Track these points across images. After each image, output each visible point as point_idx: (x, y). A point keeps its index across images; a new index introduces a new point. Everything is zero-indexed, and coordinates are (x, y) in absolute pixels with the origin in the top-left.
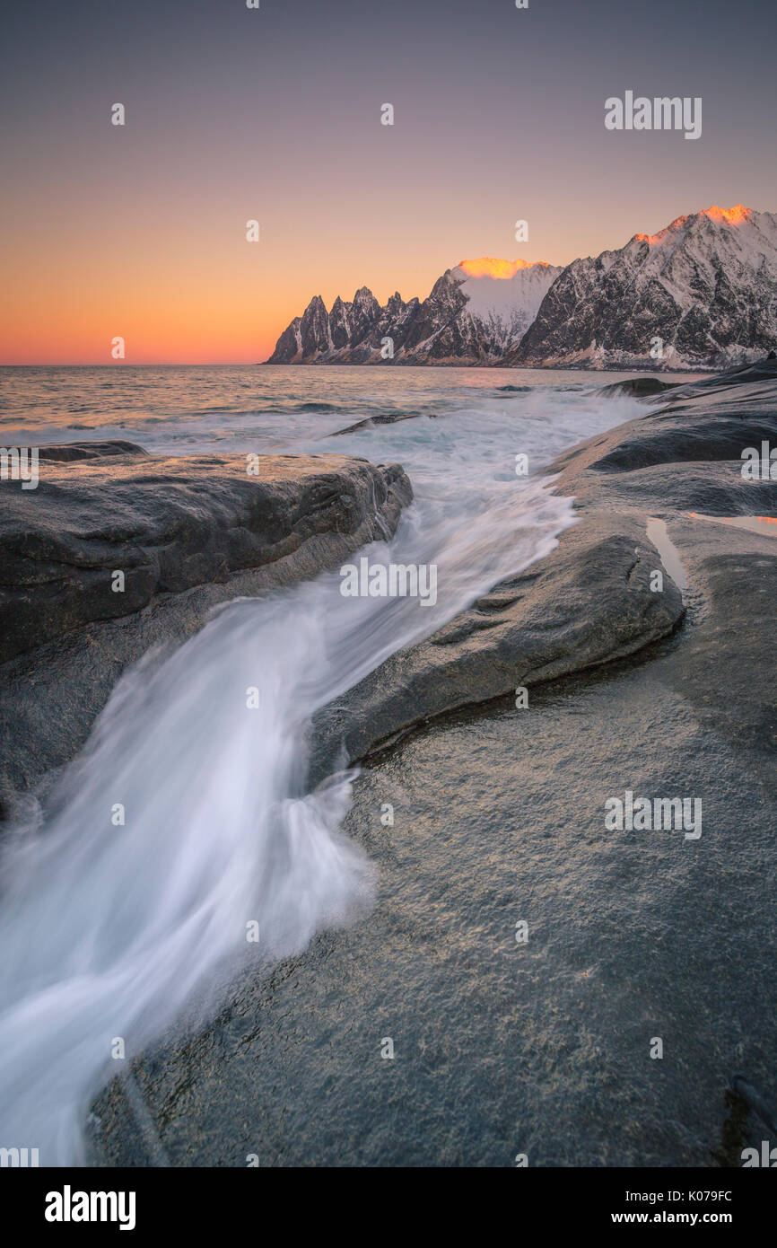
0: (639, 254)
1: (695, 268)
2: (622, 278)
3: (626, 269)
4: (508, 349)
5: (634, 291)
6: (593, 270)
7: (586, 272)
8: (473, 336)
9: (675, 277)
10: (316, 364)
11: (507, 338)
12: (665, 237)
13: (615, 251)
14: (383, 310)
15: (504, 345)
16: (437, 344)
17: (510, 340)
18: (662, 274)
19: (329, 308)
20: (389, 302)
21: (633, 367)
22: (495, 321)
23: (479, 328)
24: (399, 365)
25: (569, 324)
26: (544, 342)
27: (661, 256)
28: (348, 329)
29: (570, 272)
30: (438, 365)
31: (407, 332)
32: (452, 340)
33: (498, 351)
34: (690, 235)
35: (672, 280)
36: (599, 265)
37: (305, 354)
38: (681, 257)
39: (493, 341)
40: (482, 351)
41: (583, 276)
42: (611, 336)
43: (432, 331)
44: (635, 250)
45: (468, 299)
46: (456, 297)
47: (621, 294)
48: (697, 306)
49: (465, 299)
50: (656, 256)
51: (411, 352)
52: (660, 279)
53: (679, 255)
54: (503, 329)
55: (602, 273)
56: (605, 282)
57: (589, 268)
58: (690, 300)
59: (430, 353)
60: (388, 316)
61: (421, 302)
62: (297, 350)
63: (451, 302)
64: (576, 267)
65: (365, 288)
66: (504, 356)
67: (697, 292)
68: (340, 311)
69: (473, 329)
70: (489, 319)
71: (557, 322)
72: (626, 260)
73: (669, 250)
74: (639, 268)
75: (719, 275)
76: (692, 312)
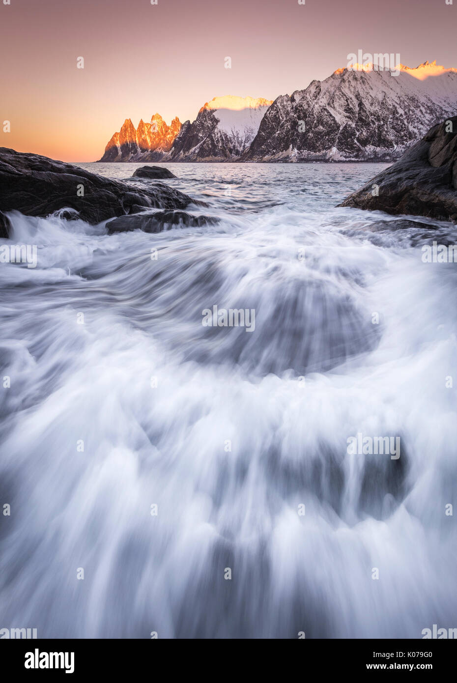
0: (315, 92)
1: (347, 100)
2: (306, 107)
3: (308, 102)
4: (243, 151)
5: (313, 115)
6: (289, 102)
7: (285, 103)
8: (223, 144)
9: (336, 106)
10: (131, 162)
11: (243, 145)
12: (330, 82)
13: (302, 91)
14: (168, 128)
15: (241, 149)
16: (202, 149)
17: (244, 146)
18: (329, 104)
19: (136, 127)
20: (172, 123)
21: (314, 160)
22: (235, 135)
23: (226, 140)
24: (179, 162)
25: (277, 135)
26: (263, 147)
27: (327, 94)
28: (149, 140)
29: (276, 103)
30: (203, 162)
31: (184, 142)
32: (210, 146)
33: (237, 153)
34: (343, 81)
35: (334, 108)
36: (292, 99)
37: (123, 156)
38: (338, 94)
39: (234, 146)
40: (228, 153)
41: (283, 106)
42: (301, 142)
43: (198, 141)
44: (313, 90)
45: (219, 121)
46: (212, 120)
47: (305, 117)
48: (349, 123)
49: (217, 121)
50: (325, 94)
51: (187, 154)
52: (328, 108)
53: (338, 93)
54: (240, 139)
55: (294, 104)
56: (296, 109)
57: (287, 101)
58: (344, 119)
59: (198, 154)
60: (172, 132)
61: (191, 123)
62: (118, 153)
63: (209, 123)
64: (280, 100)
65: (157, 114)
66: (241, 155)
67: (348, 114)
68: (143, 129)
69: (222, 140)
70: (231, 133)
71: (270, 134)
72: (308, 96)
73: (332, 89)
74: (315, 101)
75: (361, 104)
76: (345, 127)
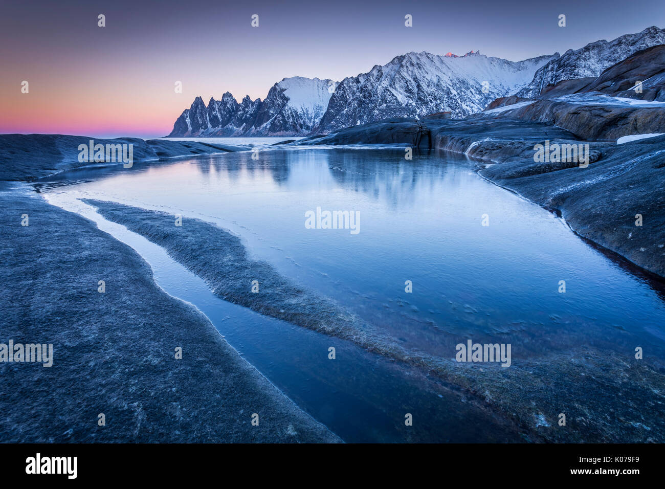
0: (378, 75)
1: (406, 82)
2: (370, 88)
3: (372, 83)
4: (313, 127)
5: (377, 95)
6: (355, 84)
7: (351, 84)
8: (293, 120)
9: (397, 87)
10: (201, 137)
11: (312, 120)
12: (390, 67)
13: (365, 74)
14: (239, 105)
15: (311, 124)
16: (273, 124)
17: (314, 122)
18: (390, 86)
19: (207, 104)
20: (243, 101)
22: (305, 111)
23: (296, 115)
24: (251, 137)
25: (345, 112)
26: (332, 122)
27: (389, 76)
28: (219, 116)
29: (343, 84)
30: (274, 136)
31: (255, 118)
32: (281, 122)
33: (308, 128)
34: (402, 66)
35: (395, 89)
36: (357, 81)
37: (193, 131)
38: (398, 77)
39: (304, 122)
40: (299, 128)
41: (350, 87)
42: (367, 118)
43: (269, 117)
44: (375, 73)
45: (289, 99)
46: (282, 98)
47: (370, 96)
48: (409, 102)
49: (287, 99)
50: (386, 77)
51: (258, 130)
52: (390, 88)
53: (397, 76)
54: (310, 116)
55: (360, 85)
56: (362, 90)
57: (353, 83)
58: (405, 99)
59: (270, 130)
60: (243, 109)
61: (262, 101)
62: (188, 129)
63: (279, 101)
64: (346, 82)
65: (228, 93)
66: (311, 130)
67: (408, 94)
68: (214, 106)
69: (293, 116)
70: (301, 110)
71: (339, 111)
72: (371, 79)
73: (392, 73)
74: (378, 83)
75: (419, 86)
76: (407, 105)
